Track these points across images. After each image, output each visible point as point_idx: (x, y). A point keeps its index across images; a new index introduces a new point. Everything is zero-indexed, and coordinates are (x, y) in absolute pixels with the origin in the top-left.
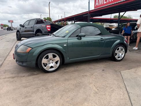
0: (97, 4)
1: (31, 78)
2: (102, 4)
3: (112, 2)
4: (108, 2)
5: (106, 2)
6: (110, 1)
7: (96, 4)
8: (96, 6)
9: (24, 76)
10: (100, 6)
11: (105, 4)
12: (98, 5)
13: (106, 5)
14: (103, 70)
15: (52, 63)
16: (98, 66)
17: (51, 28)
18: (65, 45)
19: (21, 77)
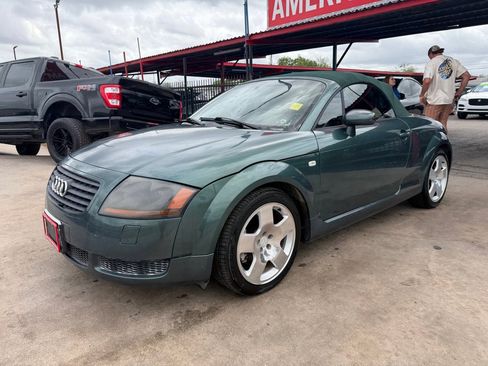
0: (281, 11)
1: (204, 336)
2: (301, 11)
3: (336, 7)
4: (322, 5)
5: (314, 7)
6: (330, 3)
7: (276, 12)
8: (274, 18)
10: (291, 18)
11: (312, 13)
12: (282, 16)
13: (316, 18)
14: (437, 248)
15: (268, 246)
16: (398, 232)
17: (122, 97)
18: (312, 164)
19: (148, 341)
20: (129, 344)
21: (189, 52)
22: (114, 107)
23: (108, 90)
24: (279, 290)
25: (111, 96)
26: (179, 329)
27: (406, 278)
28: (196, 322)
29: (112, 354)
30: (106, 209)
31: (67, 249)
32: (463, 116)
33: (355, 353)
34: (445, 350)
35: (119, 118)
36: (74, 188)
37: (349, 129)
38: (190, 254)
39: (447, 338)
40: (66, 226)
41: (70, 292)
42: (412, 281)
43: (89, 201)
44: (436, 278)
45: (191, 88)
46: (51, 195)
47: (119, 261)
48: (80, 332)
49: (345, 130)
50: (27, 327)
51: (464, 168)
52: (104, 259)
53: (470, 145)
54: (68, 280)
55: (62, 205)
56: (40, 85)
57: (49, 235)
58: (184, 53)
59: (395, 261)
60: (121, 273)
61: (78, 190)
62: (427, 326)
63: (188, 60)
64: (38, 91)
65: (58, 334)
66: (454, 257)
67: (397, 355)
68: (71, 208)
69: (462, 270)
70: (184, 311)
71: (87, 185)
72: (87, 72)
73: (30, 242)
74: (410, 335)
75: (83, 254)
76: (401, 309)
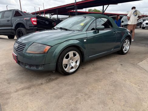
1: (53, 84)
9: (42, 84)
14: (121, 65)
15: (72, 63)
16: (112, 61)
17: (37, 21)
18: (85, 41)
19: (38, 85)
20: (34, 86)
21: (59, 7)
22: (35, 24)
23: (33, 19)
24: (75, 74)
25: (34, 21)
26: (47, 82)
27: (110, 72)
28: (52, 81)
29: (29, 87)
30: (28, 51)
31: (18, 62)
32: (144, 28)
33: (90, 88)
34: (114, 88)
35: (37, 28)
36: (20, 46)
37: (97, 31)
38: (50, 64)
39: (115, 86)
40: (18, 56)
41: (20, 74)
42: (111, 73)
43: (23, 49)
44: (118, 72)
45: (59, 19)
46: (15, 48)
47: (31, 65)
48: (22, 83)
49: (96, 31)
50: (9, 81)
51: (138, 44)
52: (28, 64)
53: (143, 37)
54: (20, 71)
55: (17, 51)
56: (13, 18)
57: (14, 59)
58: (57, 8)
59: (108, 68)
60: (32, 68)
61: (21, 46)
62: (111, 83)
63: (58, 10)
64: (13, 20)
65: (16, 83)
66: (125, 67)
67: (101, 89)
68: (19, 51)
69: (126, 70)
70: (49, 78)
71: (23, 45)
72: (28, 14)
73: (10, 62)
74: (106, 85)
75: (22, 63)
76: (106, 79)
